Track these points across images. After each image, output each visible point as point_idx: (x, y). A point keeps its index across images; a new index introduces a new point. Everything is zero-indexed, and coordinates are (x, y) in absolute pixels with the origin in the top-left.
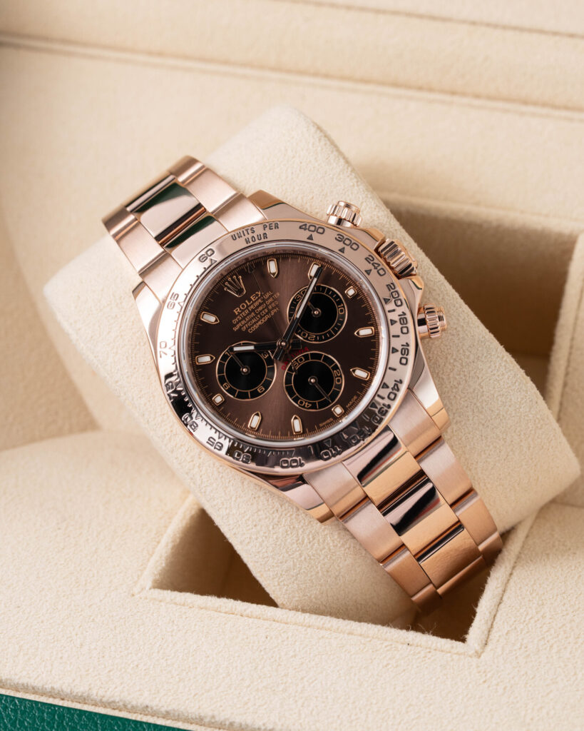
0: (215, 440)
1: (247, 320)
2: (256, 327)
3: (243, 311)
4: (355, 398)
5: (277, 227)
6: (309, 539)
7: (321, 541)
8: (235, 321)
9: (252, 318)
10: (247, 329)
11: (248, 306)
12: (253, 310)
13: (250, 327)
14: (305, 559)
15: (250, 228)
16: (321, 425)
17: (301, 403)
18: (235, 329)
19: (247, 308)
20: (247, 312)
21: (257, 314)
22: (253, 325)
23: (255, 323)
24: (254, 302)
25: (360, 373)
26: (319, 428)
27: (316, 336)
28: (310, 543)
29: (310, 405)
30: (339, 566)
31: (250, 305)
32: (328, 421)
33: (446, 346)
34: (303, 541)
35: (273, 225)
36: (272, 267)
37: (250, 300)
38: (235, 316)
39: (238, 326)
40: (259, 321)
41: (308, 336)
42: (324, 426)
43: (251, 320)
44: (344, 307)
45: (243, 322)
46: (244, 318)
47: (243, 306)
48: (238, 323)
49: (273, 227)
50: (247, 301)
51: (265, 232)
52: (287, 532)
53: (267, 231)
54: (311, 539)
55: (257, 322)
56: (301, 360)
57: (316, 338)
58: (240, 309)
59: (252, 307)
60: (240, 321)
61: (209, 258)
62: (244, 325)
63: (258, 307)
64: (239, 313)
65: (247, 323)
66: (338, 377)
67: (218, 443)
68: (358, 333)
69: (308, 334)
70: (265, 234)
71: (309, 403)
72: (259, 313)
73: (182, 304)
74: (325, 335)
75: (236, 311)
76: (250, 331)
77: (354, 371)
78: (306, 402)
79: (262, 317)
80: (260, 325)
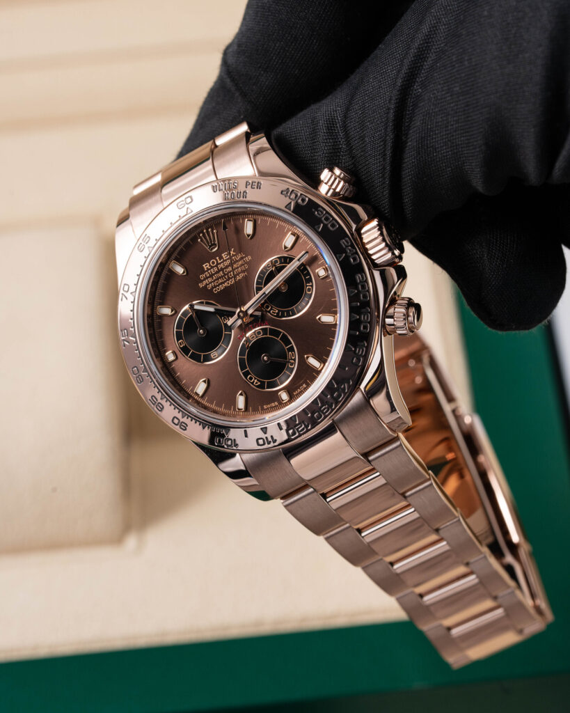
0: (157, 400)
1: (214, 278)
2: (221, 287)
3: (212, 267)
4: (304, 386)
5: (259, 187)
8: (202, 276)
9: (220, 278)
10: (213, 288)
11: (218, 264)
12: (222, 269)
13: (215, 287)
15: (232, 181)
16: (265, 407)
17: (251, 378)
18: (201, 285)
19: (216, 266)
20: (216, 269)
21: (225, 275)
22: (218, 286)
23: (221, 283)
24: (224, 261)
25: (313, 361)
26: (263, 409)
27: (279, 311)
29: (259, 383)
31: (220, 263)
32: (273, 405)
35: (256, 184)
36: (249, 228)
37: (221, 258)
38: (203, 272)
39: (204, 283)
40: (225, 282)
41: (271, 309)
42: (268, 408)
43: (218, 279)
44: (312, 286)
45: (210, 280)
46: (211, 276)
47: (213, 263)
48: (204, 279)
49: (256, 187)
50: (217, 258)
51: (245, 189)
53: (249, 190)
56: (259, 333)
57: (278, 314)
58: (210, 265)
59: (222, 265)
60: (207, 278)
61: (187, 206)
62: (211, 283)
63: (227, 267)
64: (208, 269)
65: (214, 281)
66: (292, 359)
67: (159, 403)
68: (319, 319)
69: (272, 307)
70: (245, 192)
71: (258, 380)
72: (228, 274)
73: (151, 249)
74: (288, 312)
75: (206, 266)
76: (215, 291)
77: (308, 357)
78: (255, 379)
79: (229, 279)
80: (225, 287)
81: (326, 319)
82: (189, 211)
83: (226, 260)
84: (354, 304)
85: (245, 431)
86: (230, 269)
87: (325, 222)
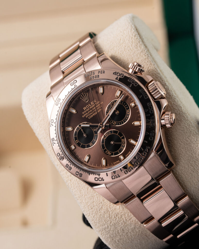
0: (69, 166)
1: (88, 113)
2: (92, 116)
3: (87, 108)
4: (130, 152)
5: (104, 72)
6: (114, 216)
7: (120, 217)
8: (83, 113)
9: (91, 112)
10: (88, 117)
11: (89, 107)
12: (91, 109)
13: (89, 116)
14: (113, 225)
15: (93, 72)
16: (114, 163)
17: (107, 152)
18: (83, 116)
19: (89, 108)
20: (89, 109)
21: (93, 111)
22: (90, 116)
23: (92, 115)
25: (132, 141)
26: (113, 164)
27: (116, 123)
28: (115, 218)
29: (111, 154)
30: (128, 228)
31: (90, 106)
32: (117, 162)
33: (179, 135)
34: (112, 217)
35: (103, 72)
36: (101, 90)
38: (84, 111)
39: (84, 115)
40: (93, 114)
42: (115, 164)
43: (90, 113)
44: (129, 111)
45: (87, 114)
46: (87, 112)
47: (87, 107)
48: (84, 114)
49: (102, 73)
50: (89, 104)
51: (98, 74)
52: (105, 212)
53: (100, 74)
54: (115, 216)
55: (92, 114)
56: (109, 133)
58: (86, 108)
59: (91, 107)
60: (85, 113)
61: (74, 84)
62: (87, 115)
63: (93, 107)
64: (85, 110)
65: (89, 114)
66: (124, 142)
67: (70, 167)
68: (134, 124)
69: (113, 122)
70: (98, 75)
71: (110, 153)
72: (94, 110)
73: (61, 104)
74: (120, 123)
75: (84, 108)
76: (89, 118)
77: (130, 140)
78: (109, 152)
79: (95, 112)
80: (93, 116)
81: (136, 123)
82: (76, 86)
83: (93, 105)
84: (147, 115)
85: (107, 173)
86: (95, 108)
87: (132, 83)
